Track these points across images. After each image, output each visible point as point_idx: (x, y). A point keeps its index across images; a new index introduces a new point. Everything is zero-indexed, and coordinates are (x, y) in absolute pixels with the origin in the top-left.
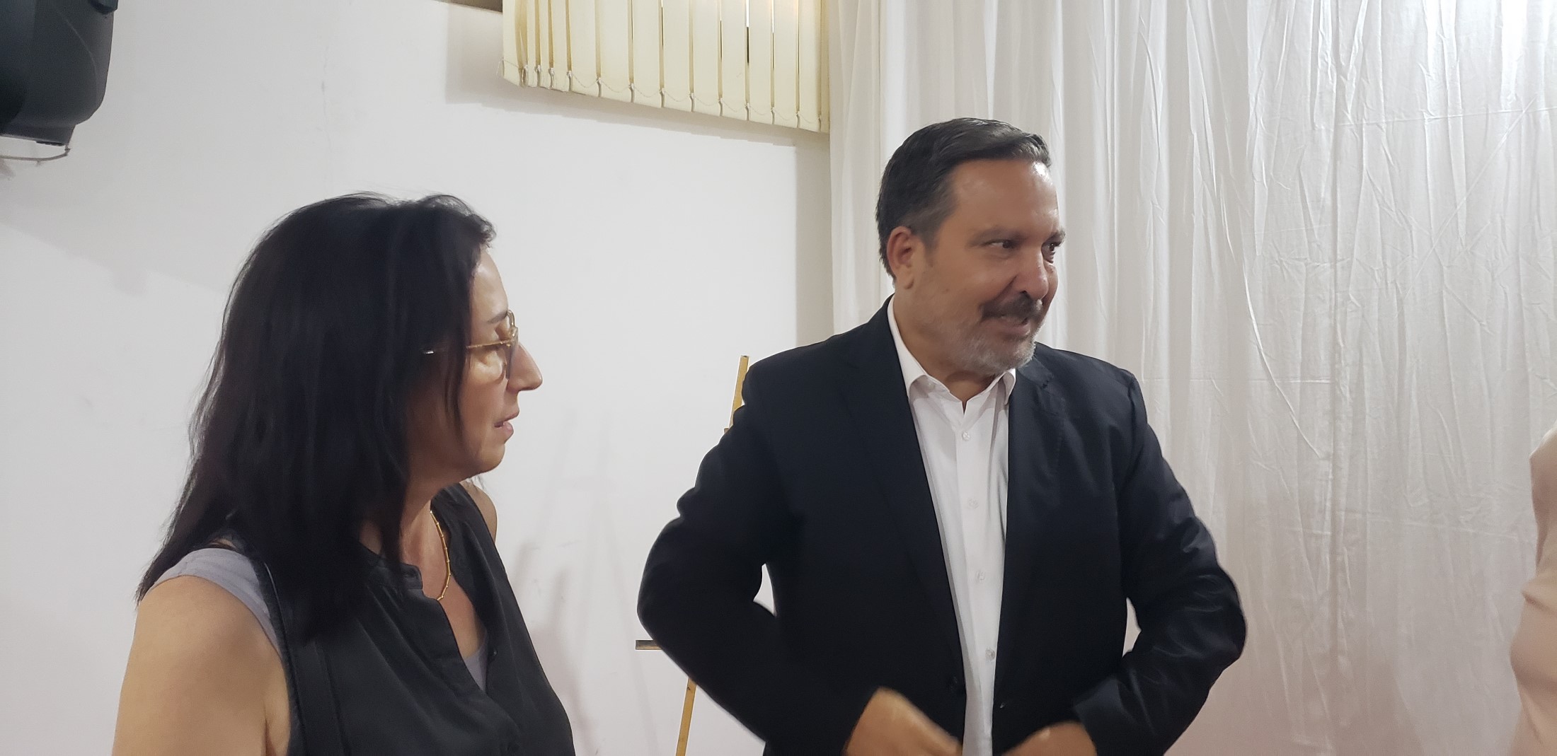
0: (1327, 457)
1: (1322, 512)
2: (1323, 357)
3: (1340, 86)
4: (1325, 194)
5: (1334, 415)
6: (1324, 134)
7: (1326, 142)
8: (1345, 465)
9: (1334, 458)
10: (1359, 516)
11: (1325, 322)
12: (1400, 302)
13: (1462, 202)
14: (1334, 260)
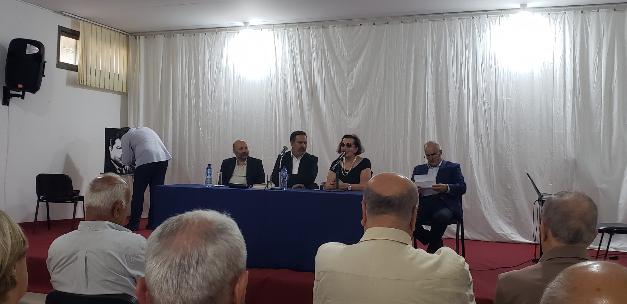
0: (210, 149)
1: (210, 157)
2: (210, 134)
3: (212, 95)
4: (210, 110)
5: (211, 143)
6: (210, 102)
7: (210, 103)
8: (213, 150)
9: (211, 149)
10: (214, 157)
11: (210, 129)
12: (219, 126)
13: (226, 112)
14: (211, 120)
